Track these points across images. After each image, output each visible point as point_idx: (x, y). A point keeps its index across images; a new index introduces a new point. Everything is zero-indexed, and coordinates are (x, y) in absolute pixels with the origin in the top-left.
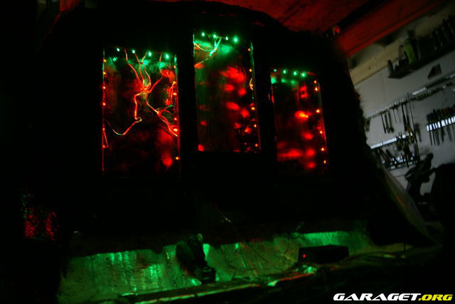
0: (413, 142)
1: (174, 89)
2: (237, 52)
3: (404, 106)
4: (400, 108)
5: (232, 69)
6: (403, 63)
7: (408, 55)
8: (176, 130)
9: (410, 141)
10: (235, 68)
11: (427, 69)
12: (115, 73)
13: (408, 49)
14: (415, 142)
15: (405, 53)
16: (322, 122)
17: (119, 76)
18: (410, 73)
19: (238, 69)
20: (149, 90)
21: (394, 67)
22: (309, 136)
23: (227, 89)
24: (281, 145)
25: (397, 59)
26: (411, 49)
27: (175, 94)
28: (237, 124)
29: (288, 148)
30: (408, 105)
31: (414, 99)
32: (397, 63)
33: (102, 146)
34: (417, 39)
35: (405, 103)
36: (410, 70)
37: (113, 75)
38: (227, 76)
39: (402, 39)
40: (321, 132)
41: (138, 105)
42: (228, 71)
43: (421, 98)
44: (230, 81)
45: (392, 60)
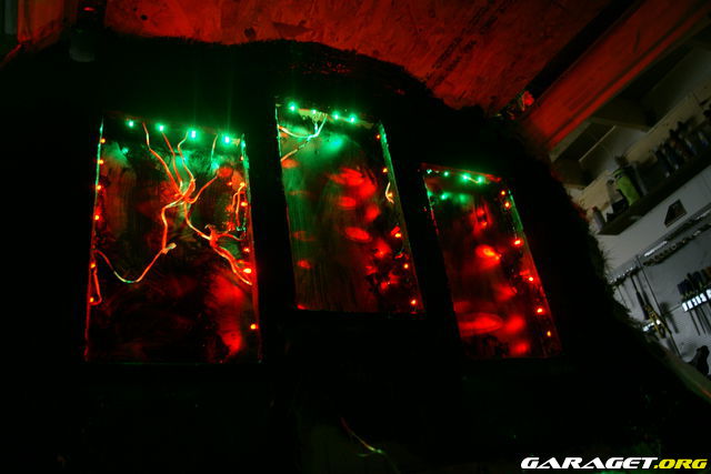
0: (664, 336)
1: (241, 195)
2: (356, 144)
3: (635, 278)
4: (628, 282)
5: (350, 171)
6: (619, 206)
7: (625, 194)
8: (248, 271)
9: (657, 334)
10: (355, 169)
11: (661, 211)
12: (124, 170)
13: (623, 184)
14: (667, 334)
15: (620, 191)
16: (528, 259)
17: (131, 176)
18: (633, 222)
19: (361, 172)
20: (192, 197)
21: (605, 217)
22: (508, 292)
23: (344, 205)
24: (459, 307)
25: (607, 204)
26: (628, 182)
27: (244, 204)
28: (370, 268)
29: (473, 313)
30: (641, 273)
31: (649, 262)
32: (610, 210)
33: (87, 300)
34: (635, 166)
35: (635, 272)
36: (633, 218)
37: (119, 171)
38: (343, 182)
39: (609, 171)
40: (531, 279)
41: (170, 228)
42: (343, 175)
43: (660, 259)
44: (348, 190)
45: (600, 207)
